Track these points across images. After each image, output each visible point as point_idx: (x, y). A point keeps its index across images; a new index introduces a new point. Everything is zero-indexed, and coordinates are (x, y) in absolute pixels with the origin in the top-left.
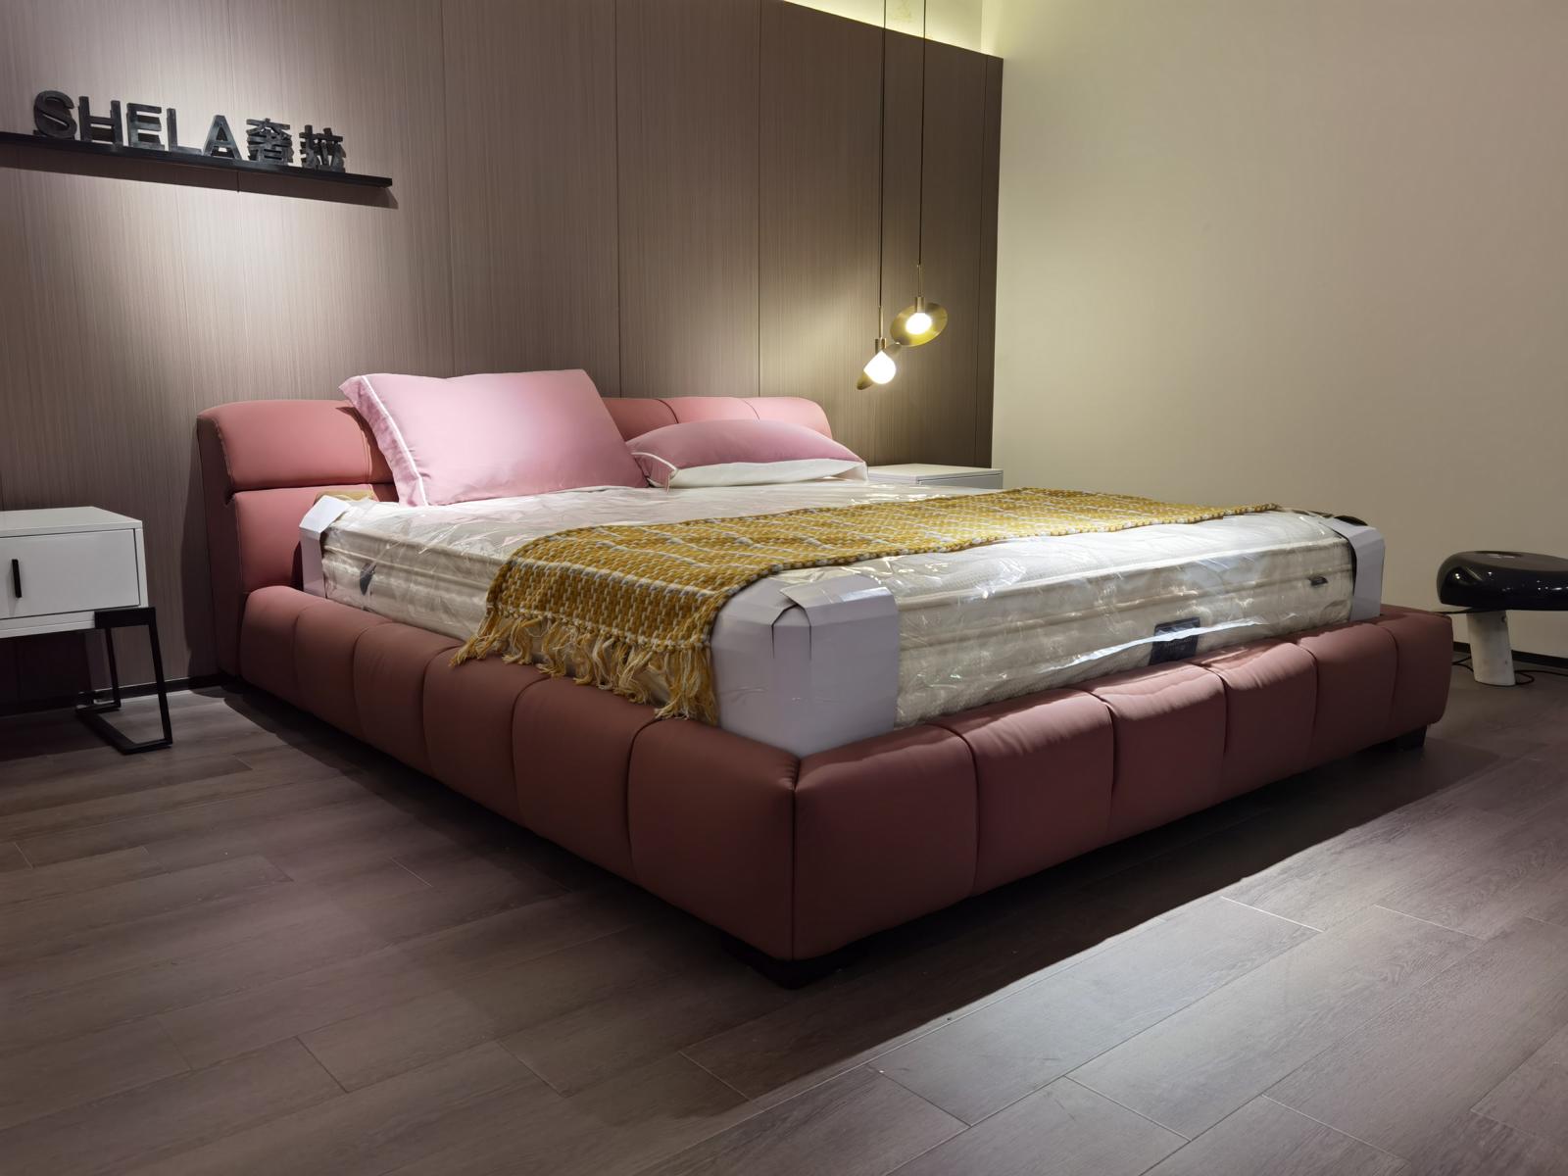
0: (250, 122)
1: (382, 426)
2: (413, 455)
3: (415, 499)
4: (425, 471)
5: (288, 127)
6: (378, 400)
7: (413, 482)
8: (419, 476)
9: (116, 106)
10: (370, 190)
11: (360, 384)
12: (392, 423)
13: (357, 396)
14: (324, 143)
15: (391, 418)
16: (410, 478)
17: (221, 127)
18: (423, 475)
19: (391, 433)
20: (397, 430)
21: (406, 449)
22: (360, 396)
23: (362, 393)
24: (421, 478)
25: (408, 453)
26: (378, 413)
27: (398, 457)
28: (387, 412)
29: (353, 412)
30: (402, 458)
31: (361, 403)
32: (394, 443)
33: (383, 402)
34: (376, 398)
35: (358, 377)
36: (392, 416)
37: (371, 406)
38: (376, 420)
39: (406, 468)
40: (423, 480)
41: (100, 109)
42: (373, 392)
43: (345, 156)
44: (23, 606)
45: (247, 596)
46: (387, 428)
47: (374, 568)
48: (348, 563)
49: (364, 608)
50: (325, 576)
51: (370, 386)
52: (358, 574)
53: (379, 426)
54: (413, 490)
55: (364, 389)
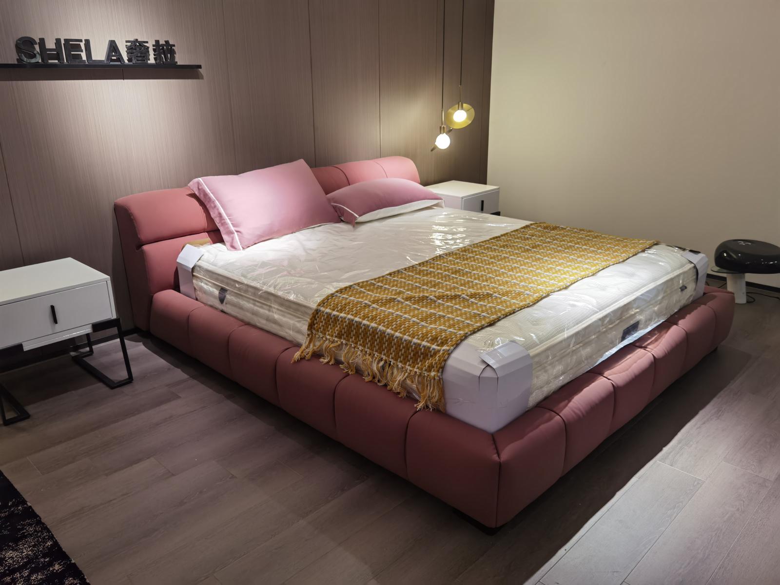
0: (127, 42)
1: (212, 205)
2: (230, 221)
3: (234, 245)
4: (237, 229)
5: (147, 42)
6: (209, 192)
7: (232, 235)
8: (234, 232)
9: (58, 41)
10: (190, 72)
11: (198, 184)
12: (217, 203)
13: (197, 189)
14: (165, 50)
15: (217, 202)
16: (230, 233)
17: (113, 47)
18: (237, 231)
19: (218, 209)
20: (221, 207)
21: (227, 218)
22: (199, 189)
23: (200, 188)
24: (236, 233)
25: (228, 220)
26: (210, 199)
27: (223, 221)
28: (214, 198)
29: (195, 196)
30: (225, 222)
31: (200, 194)
32: (220, 215)
33: (212, 193)
34: (208, 191)
35: (196, 180)
36: (217, 200)
37: (206, 195)
38: (209, 202)
39: (228, 228)
40: (237, 235)
41: (50, 45)
42: (206, 188)
43: (175, 54)
44: (58, 327)
45: (152, 296)
46: (215, 206)
47: (228, 292)
48: (210, 286)
49: (222, 311)
50: (195, 289)
51: (204, 184)
52: (216, 292)
53: (211, 205)
54: (233, 239)
55: (201, 186)
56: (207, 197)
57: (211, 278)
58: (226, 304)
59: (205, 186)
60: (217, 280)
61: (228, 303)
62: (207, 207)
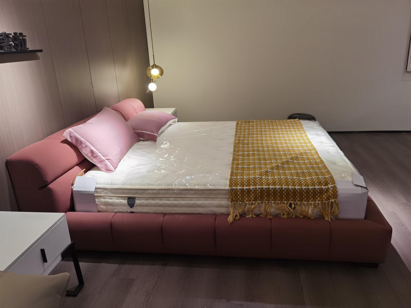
1: (84, 146)
2: (101, 153)
3: (109, 169)
4: (107, 158)
5: (11, 34)
6: (80, 137)
7: (104, 163)
8: (105, 160)
11: (70, 133)
12: (88, 143)
13: (69, 137)
14: (21, 40)
16: (102, 161)
18: (107, 160)
19: (89, 148)
20: (91, 146)
21: (97, 152)
23: (72, 135)
25: (99, 153)
26: (81, 143)
27: (95, 155)
28: (85, 141)
29: (66, 142)
30: (97, 155)
31: (72, 140)
32: (92, 152)
34: (78, 136)
35: (68, 130)
36: (87, 141)
37: (77, 140)
39: (100, 158)
40: (108, 161)
42: (77, 134)
44: (46, 265)
46: (86, 146)
47: (136, 199)
48: (115, 199)
49: (132, 212)
50: (97, 205)
51: (75, 133)
52: (125, 202)
53: (82, 146)
54: (106, 165)
55: (72, 134)
56: (79, 141)
57: (114, 193)
58: (136, 207)
59: (76, 134)
61: (140, 205)
62: (79, 148)
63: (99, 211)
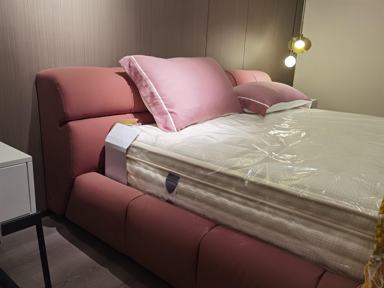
1: (144, 84)
2: (164, 101)
3: (168, 126)
4: (171, 110)
6: (141, 70)
7: (165, 116)
8: (168, 113)
11: (130, 61)
12: (150, 82)
13: (128, 67)
15: (149, 80)
16: (162, 113)
18: (171, 112)
19: (150, 88)
20: (153, 87)
21: (160, 97)
22: (130, 67)
23: (131, 65)
24: (169, 114)
25: (161, 100)
26: (141, 78)
27: (155, 101)
28: (147, 77)
29: (124, 75)
30: (157, 102)
31: (130, 71)
32: (152, 95)
33: (144, 71)
34: (140, 68)
35: (128, 57)
36: (150, 79)
37: (137, 73)
38: (140, 81)
39: (161, 108)
40: (171, 116)
42: (138, 65)
46: (147, 86)
47: (180, 179)
48: (152, 171)
49: (169, 201)
50: (128, 173)
51: (136, 62)
52: (163, 179)
53: (142, 84)
54: (166, 120)
55: (133, 63)
56: (139, 76)
57: (152, 160)
58: (176, 193)
59: (137, 64)
60: (163, 164)
61: (183, 193)
62: (137, 86)
63: (128, 184)
